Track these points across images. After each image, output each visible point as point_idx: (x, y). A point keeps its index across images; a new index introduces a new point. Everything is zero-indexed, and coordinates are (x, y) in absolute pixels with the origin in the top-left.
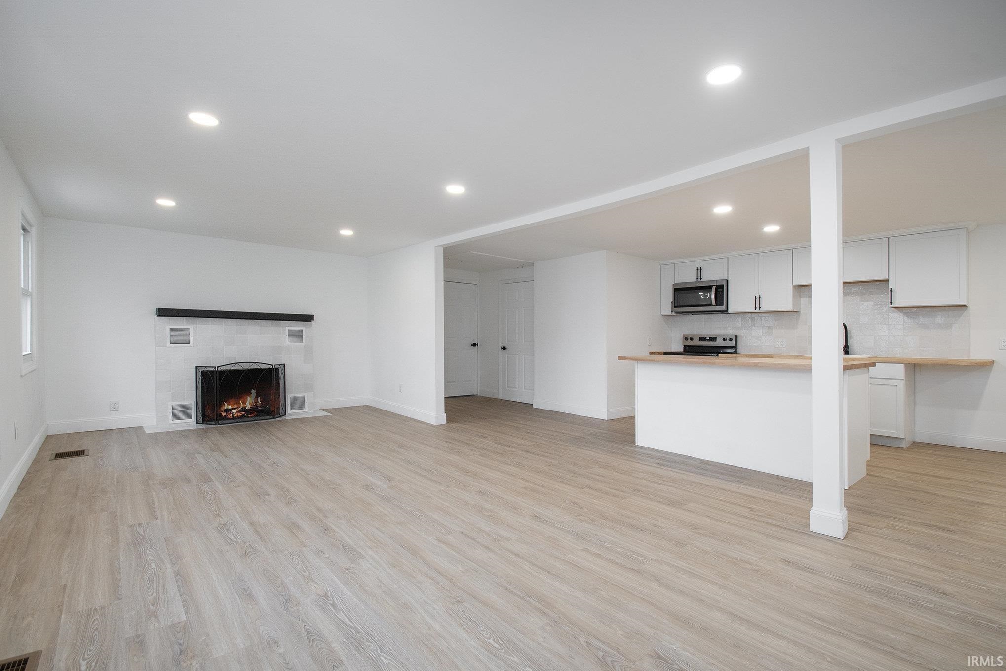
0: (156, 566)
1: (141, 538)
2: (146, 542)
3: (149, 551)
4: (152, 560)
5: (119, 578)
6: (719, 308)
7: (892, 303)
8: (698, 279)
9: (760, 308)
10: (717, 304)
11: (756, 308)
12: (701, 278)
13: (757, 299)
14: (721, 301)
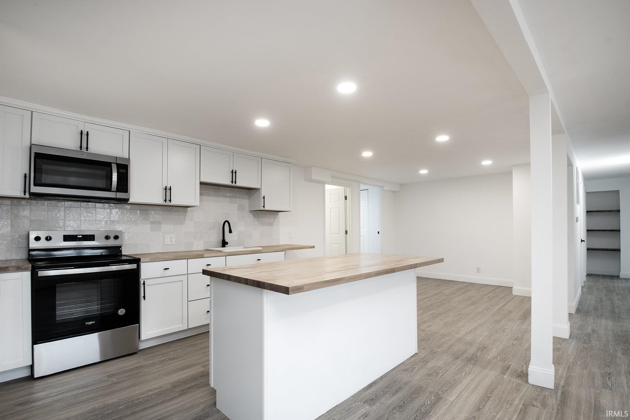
6: (120, 195)
7: (264, 207)
8: (81, 147)
9: (170, 200)
10: (119, 190)
11: (166, 200)
12: (87, 148)
13: (167, 190)
14: (123, 185)
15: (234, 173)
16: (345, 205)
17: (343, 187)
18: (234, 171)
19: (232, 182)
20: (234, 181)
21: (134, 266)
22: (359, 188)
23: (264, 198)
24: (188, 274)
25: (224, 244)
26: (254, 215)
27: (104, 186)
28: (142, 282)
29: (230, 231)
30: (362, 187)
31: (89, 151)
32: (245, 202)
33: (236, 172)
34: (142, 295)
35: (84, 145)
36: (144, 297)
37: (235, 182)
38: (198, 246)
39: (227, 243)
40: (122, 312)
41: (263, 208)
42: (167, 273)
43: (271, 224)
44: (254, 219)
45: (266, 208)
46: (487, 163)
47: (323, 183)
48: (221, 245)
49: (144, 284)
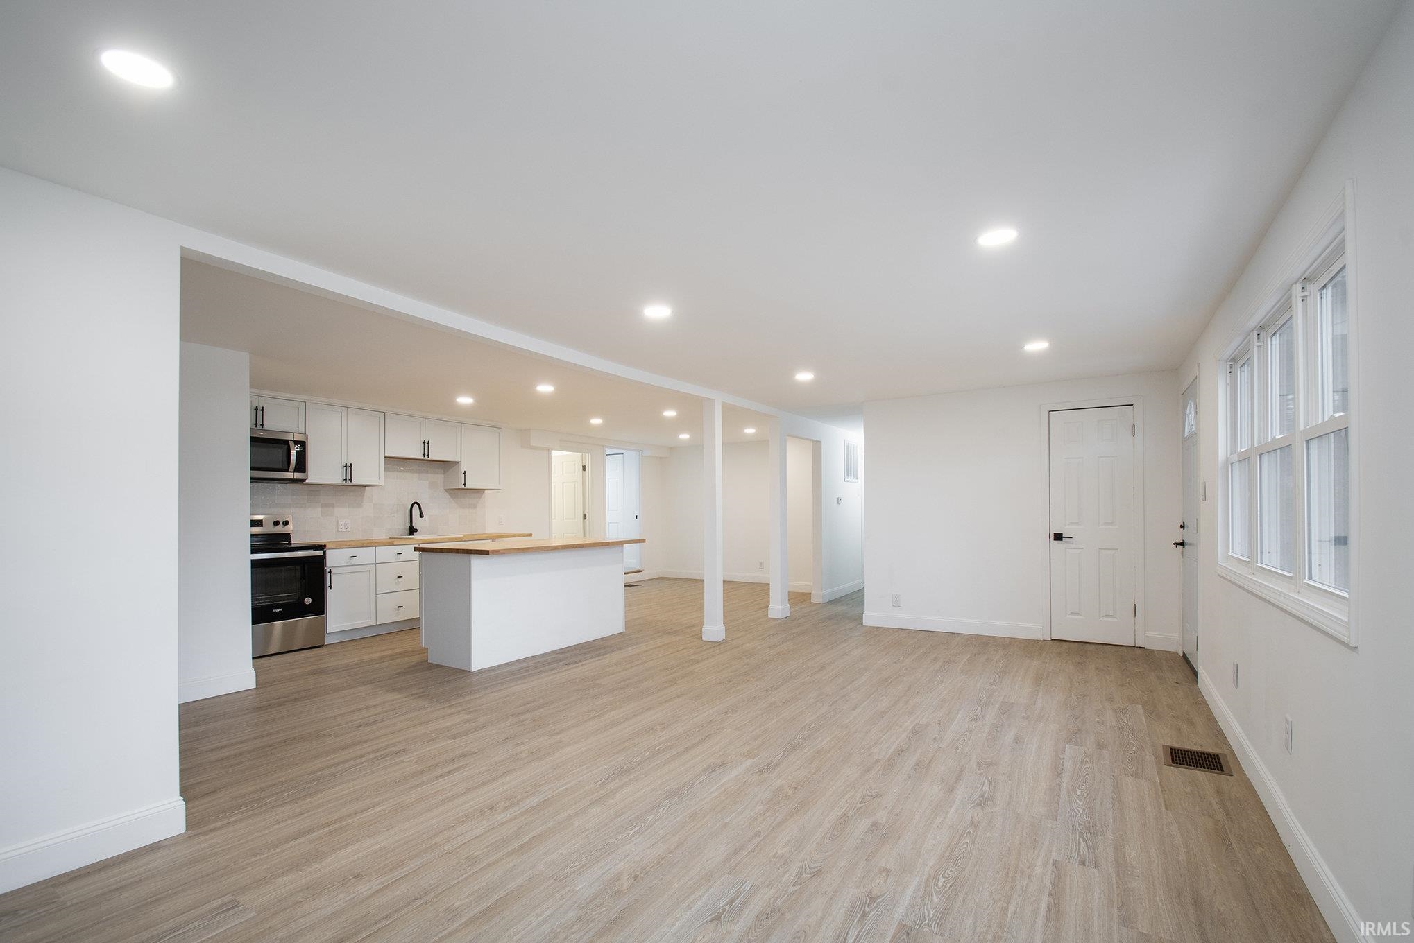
0: (1077, 791)
1: (1085, 835)
2: (1080, 825)
3: (1079, 811)
4: (1078, 799)
5: (1113, 794)
6: (298, 476)
7: (465, 484)
8: (256, 424)
9: (351, 480)
10: (296, 470)
11: (346, 480)
12: (262, 425)
13: (347, 468)
14: (301, 466)
15: (426, 444)
16: (583, 477)
17: (580, 454)
18: (427, 442)
19: (424, 455)
20: (426, 453)
21: (319, 553)
22: (604, 451)
23: (465, 473)
24: (376, 564)
25: (412, 530)
26: (450, 494)
27: (281, 467)
28: (328, 570)
29: (421, 516)
30: (608, 451)
31: (265, 427)
32: (439, 478)
33: (428, 443)
34: (328, 584)
35: (259, 422)
36: (330, 587)
37: (428, 455)
38: (380, 534)
39: (416, 530)
40: (308, 601)
41: (463, 487)
42: (354, 561)
43: (474, 506)
44: (451, 499)
45: (467, 487)
46: (750, 431)
47: (549, 450)
48: (408, 532)
49: (330, 572)
